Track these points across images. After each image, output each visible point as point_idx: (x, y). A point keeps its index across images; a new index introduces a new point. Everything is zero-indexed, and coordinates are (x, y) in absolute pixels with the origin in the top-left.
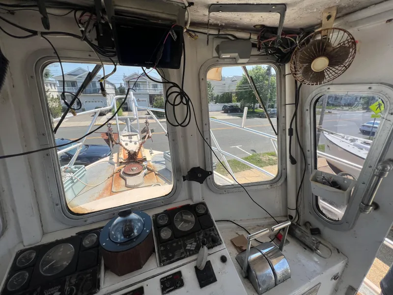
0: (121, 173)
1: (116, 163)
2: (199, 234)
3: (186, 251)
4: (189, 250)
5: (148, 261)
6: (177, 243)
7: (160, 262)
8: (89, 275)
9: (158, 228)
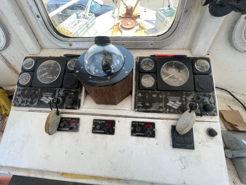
0: (119, 27)
1: (117, 17)
2: (188, 95)
3: (167, 107)
4: (170, 108)
5: (124, 101)
6: (158, 95)
7: (135, 107)
8: (72, 93)
9: (140, 72)
